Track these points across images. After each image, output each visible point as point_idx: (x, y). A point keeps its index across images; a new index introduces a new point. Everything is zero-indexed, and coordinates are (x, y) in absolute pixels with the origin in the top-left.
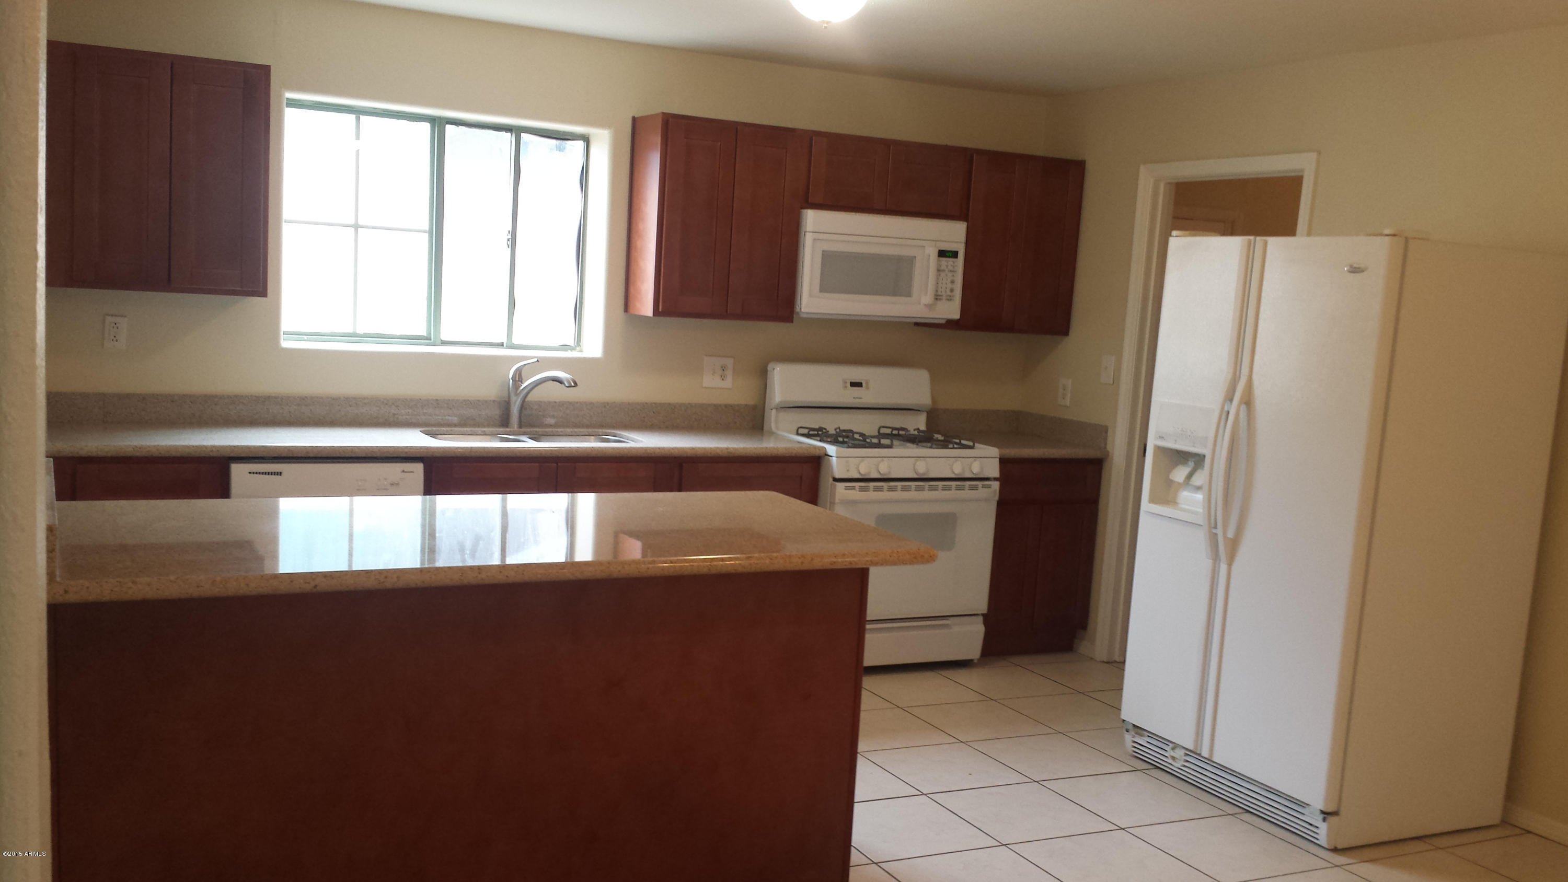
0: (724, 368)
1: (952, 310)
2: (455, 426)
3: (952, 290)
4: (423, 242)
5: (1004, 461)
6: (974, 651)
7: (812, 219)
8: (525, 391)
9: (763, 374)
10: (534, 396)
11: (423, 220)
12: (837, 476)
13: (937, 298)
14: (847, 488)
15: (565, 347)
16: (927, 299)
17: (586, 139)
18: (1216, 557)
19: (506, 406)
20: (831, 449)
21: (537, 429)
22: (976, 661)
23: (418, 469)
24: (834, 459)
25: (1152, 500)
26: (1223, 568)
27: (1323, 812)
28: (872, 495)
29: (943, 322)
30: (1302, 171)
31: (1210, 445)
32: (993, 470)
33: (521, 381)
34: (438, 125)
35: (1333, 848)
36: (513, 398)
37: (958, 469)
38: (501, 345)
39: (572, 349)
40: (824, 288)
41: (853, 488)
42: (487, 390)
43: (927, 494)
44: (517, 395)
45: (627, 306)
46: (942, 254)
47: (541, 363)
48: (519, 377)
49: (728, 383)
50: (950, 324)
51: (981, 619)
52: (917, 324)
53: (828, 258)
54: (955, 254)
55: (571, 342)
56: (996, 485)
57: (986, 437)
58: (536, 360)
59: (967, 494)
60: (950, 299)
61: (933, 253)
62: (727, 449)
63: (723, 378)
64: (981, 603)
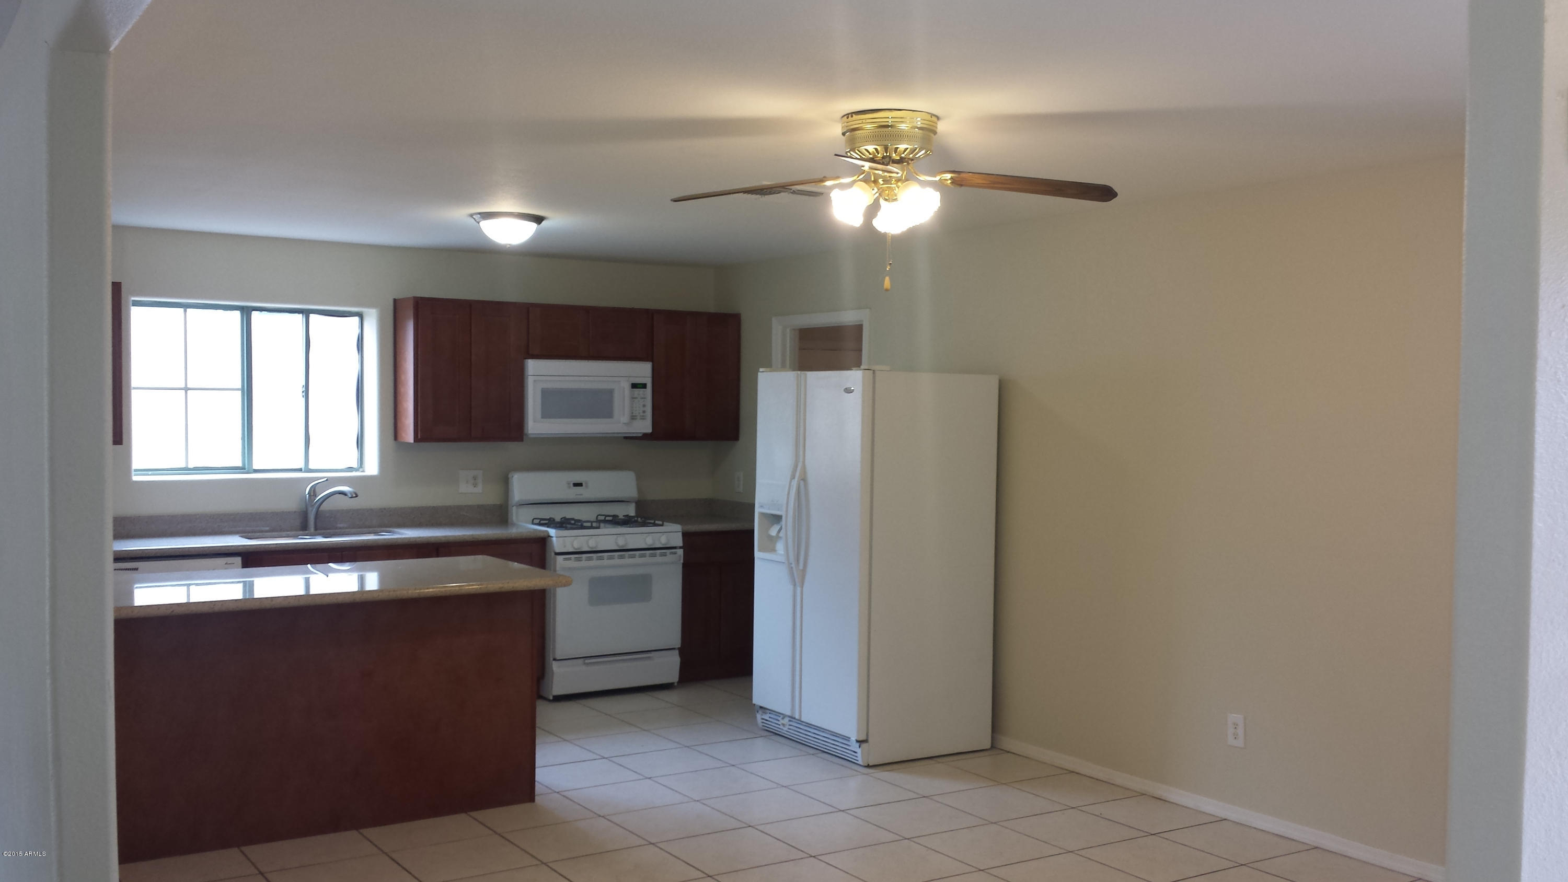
0: (475, 478)
1: (645, 426)
2: (267, 531)
3: (644, 412)
4: (237, 398)
5: (685, 535)
6: (673, 675)
7: (533, 367)
8: (318, 503)
9: (506, 481)
10: (325, 507)
11: (236, 381)
12: (557, 551)
13: (633, 418)
14: (565, 559)
15: (350, 469)
16: (625, 419)
17: (361, 316)
18: (795, 585)
19: (304, 515)
20: (552, 532)
21: (328, 531)
22: (676, 684)
23: (238, 560)
24: (554, 539)
25: (759, 550)
26: (799, 589)
27: (857, 741)
28: (584, 563)
29: (640, 435)
30: (862, 321)
31: (784, 509)
32: (678, 540)
33: (315, 496)
34: (246, 312)
35: (866, 765)
36: (310, 509)
37: (649, 541)
38: (300, 470)
39: (357, 470)
40: (544, 416)
41: (570, 559)
42: (290, 504)
43: (628, 561)
44: (313, 506)
45: (396, 437)
46: (634, 386)
47: (330, 482)
48: (313, 493)
49: (479, 489)
50: (645, 436)
51: (677, 652)
52: (626, 438)
53: (546, 393)
54: (644, 386)
55: (355, 465)
56: (680, 552)
57: (674, 519)
58: (326, 479)
59: (659, 559)
60: (643, 418)
61: (626, 386)
63: (475, 485)
64: (676, 640)
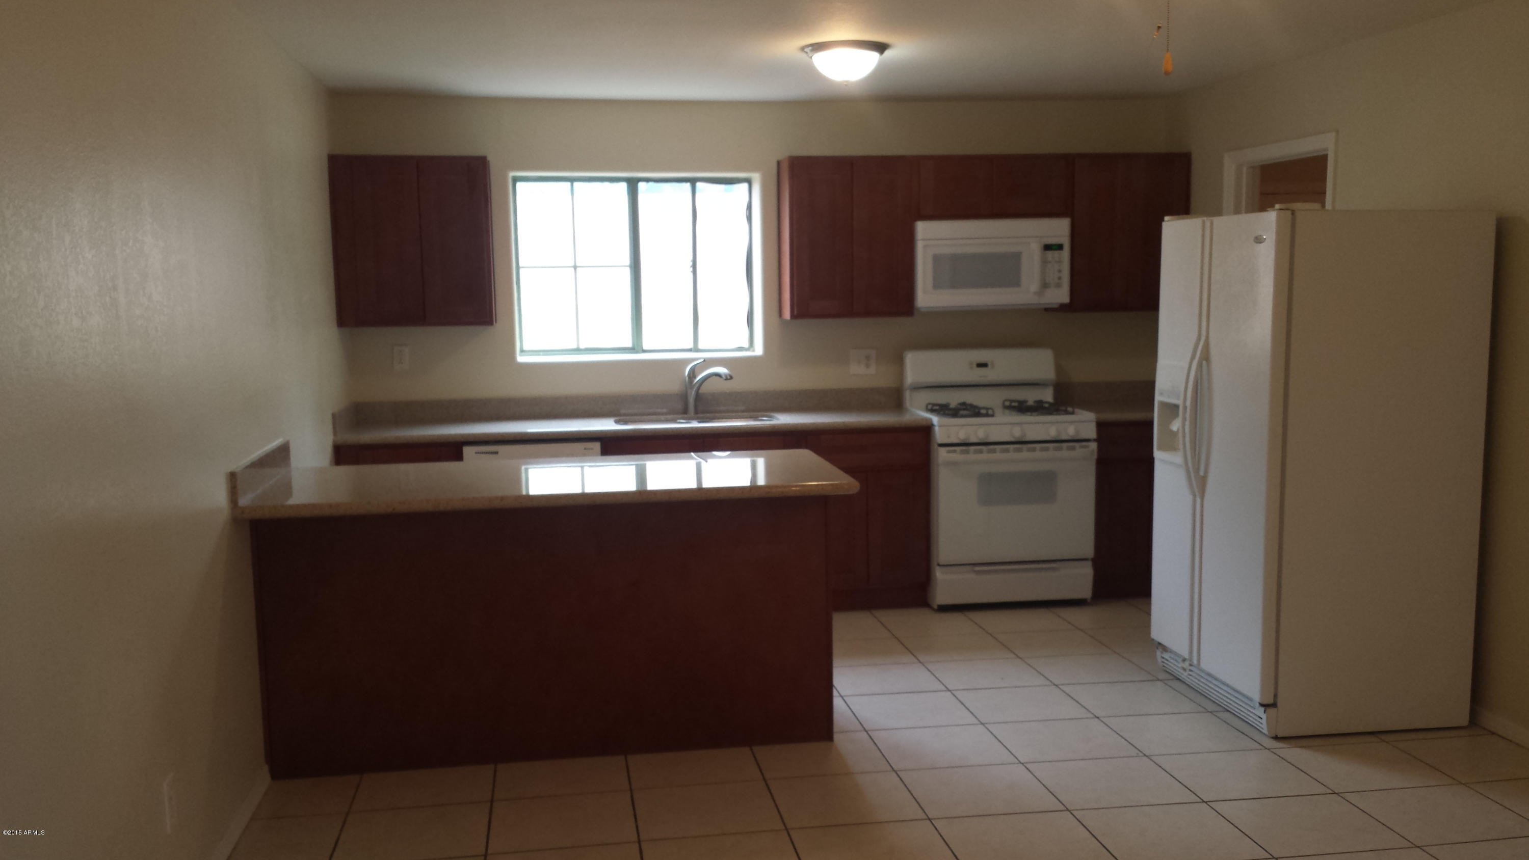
0: (868, 358)
1: (1062, 295)
3: (1060, 278)
4: (627, 273)
5: (1100, 425)
6: (1085, 590)
7: (923, 229)
8: (697, 385)
9: (899, 361)
10: (705, 389)
11: (626, 259)
12: (940, 442)
13: (1045, 285)
14: (949, 452)
15: (740, 349)
16: (1034, 287)
17: (749, 181)
18: (1194, 496)
19: (684, 397)
20: (935, 419)
21: (708, 415)
22: (1089, 601)
23: (597, 446)
24: (937, 429)
25: (1159, 449)
26: (1198, 501)
27: (1262, 705)
28: (972, 457)
29: (1056, 306)
30: (1326, 149)
31: (1182, 398)
32: (1090, 431)
33: (695, 377)
34: (633, 185)
35: (1274, 735)
36: (689, 391)
37: (1052, 432)
38: (690, 350)
39: (747, 350)
40: (937, 285)
41: (955, 451)
42: (672, 386)
43: (1025, 455)
44: (692, 388)
45: (780, 314)
46: (1048, 247)
47: (708, 363)
48: (693, 373)
49: (872, 370)
50: (1063, 308)
51: (1090, 563)
53: (937, 259)
54: (1060, 247)
55: (746, 345)
56: (1094, 446)
57: (1086, 405)
58: (703, 360)
59: (1065, 453)
60: (1058, 286)
61: (1035, 248)
62: (844, 423)
63: (868, 366)
64: (1088, 549)
